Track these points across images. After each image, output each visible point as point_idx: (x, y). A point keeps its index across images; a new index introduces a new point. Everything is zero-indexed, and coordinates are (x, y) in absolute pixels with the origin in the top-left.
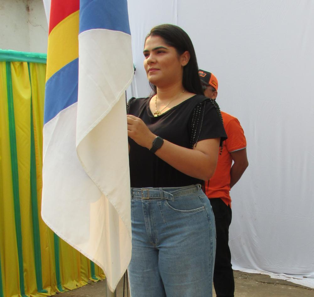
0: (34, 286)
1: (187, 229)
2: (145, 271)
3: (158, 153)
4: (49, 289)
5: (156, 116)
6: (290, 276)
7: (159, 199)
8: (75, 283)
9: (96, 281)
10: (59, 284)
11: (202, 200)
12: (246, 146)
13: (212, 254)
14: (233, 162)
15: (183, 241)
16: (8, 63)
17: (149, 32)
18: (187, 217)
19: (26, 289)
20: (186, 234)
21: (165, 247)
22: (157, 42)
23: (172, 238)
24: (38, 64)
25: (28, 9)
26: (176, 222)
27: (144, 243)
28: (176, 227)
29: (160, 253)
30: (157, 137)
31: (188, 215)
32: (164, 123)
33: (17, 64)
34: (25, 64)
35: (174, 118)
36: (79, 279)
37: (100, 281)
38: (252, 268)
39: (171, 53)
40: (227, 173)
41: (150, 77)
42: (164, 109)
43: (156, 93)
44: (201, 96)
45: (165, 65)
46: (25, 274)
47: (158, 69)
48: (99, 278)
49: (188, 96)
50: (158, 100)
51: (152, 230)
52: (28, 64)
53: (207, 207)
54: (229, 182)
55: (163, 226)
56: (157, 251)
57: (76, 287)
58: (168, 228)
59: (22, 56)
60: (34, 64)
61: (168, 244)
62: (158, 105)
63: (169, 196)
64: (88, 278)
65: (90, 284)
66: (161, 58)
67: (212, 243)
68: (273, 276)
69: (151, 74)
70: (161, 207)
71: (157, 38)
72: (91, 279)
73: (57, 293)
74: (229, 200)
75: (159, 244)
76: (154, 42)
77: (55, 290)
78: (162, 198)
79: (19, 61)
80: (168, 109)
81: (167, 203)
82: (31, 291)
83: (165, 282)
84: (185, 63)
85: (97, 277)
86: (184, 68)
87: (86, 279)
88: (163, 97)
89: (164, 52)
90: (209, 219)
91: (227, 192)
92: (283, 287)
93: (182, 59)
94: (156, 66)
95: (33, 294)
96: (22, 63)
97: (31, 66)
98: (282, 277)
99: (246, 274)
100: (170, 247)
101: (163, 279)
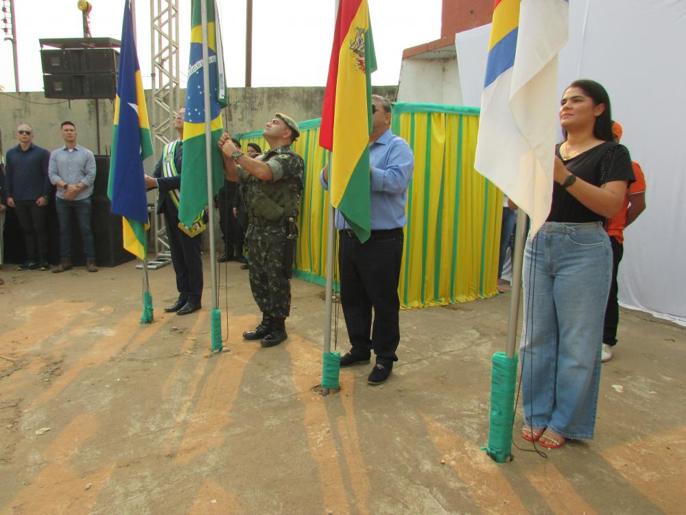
0: (432, 296)
1: (586, 261)
2: (541, 294)
3: (569, 189)
4: (443, 299)
5: (565, 160)
6: (675, 317)
7: (560, 233)
8: (465, 297)
9: (483, 298)
10: (452, 296)
11: (602, 235)
12: (645, 190)
13: (607, 286)
14: (630, 204)
15: (580, 271)
16: (429, 114)
17: (570, 84)
18: (586, 250)
19: (425, 297)
20: (583, 265)
21: (561, 275)
22: (577, 92)
23: (569, 268)
24: (453, 114)
25: (444, 70)
26: (575, 254)
27: (541, 270)
28: (575, 258)
29: (556, 280)
30: (570, 174)
31: (588, 248)
32: (574, 165)
33: (436, 115)
34: (443, 115)
35: (584, 161)
36: (468, 294)
37: (486, 298)
38: (634, 305)
39: (587, 102)
40: (624, 214)
41: (563, 121)
42: (574, 154)
43: (566, 139)
44: (611, 143)
45: (580, 111)
46: (426, 285)
47: (572, 115)
48: (486, 296)
49: (597, 143)
50: (568, 147)
51: (551, 259)
52: (445, 114)
53: (607, 243)
54: (624, 223)
55: (561, 257)
56: (553, 278)
57: (465, 301)
58: (566, 259)
59: (441, 108)
60: (450, 114)
61: (564, 272)
62: (568, 150)
63: (571, 231)
64: (476, 295)
65: (478, 300)
66: (576, 106)
67: (608, 276)
68: (656, 315)
69: (565, 118)
70: (561, 240)
71: (577, 89)
72: (478, 295)
73: (450, 304)
74: (622, 239)
75: (556, 272)
76: (573, 92)
77: (448, 301)
78: (563, 231)
79: (437, 112)
80: (578, 154)
81: (568, 236)
82: (429, 299)
83: (557, 306)
84: (598, 113)
85: (484, 295)
86: (597, 118)
87: (474, 295)
88: (573, 143)
89: (581, 101)
90: (607, 254)
91: (621, 231)
92: (667, 327)
93: (596, 109)
94: (570, 112)
95: (430, 301)
96: (440, 115)
97: (447, 116)
98: (666, 317)
99: (626, 309)
100: (566, 276)
101: (556, 303)
